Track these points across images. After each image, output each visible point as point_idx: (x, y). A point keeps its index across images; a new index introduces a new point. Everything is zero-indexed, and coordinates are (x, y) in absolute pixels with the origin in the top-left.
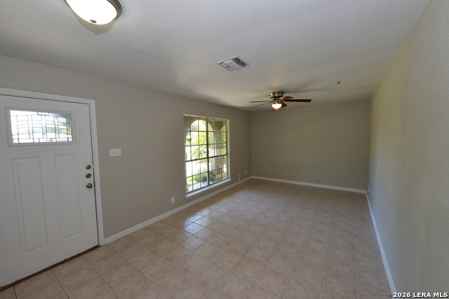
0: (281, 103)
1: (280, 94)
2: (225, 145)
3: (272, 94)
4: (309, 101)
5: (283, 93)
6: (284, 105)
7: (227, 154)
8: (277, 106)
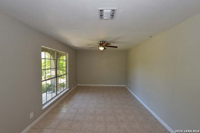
0: (104, 47)
1: (103, 42)
2: (65, 69)
3: (99, 42)
4: (116, 47)
5: (105, 42)
6: (105, 49)
7: (66, 74)
8: (102, 48)
